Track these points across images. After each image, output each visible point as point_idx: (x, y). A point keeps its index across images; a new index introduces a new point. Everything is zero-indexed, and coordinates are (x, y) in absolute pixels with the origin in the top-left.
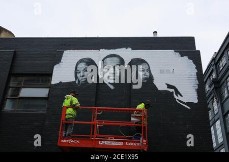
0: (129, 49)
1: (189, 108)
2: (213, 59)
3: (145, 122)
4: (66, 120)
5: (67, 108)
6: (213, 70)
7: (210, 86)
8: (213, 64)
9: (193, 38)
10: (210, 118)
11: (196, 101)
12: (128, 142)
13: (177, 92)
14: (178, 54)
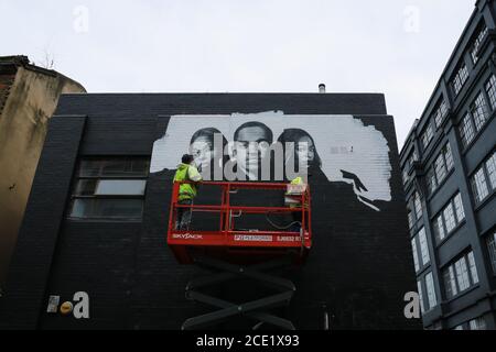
0: (280, 113)
1: (377, 209)
2: (414, 130)
3: (307, 205)
4: (179, 202)
5: (181, 183)
6: (413, 147)
7: (410, 174)
8: (413, 138)
9: (382, 95)
10: (411, 226)
11: (388, 198)
12: (281, 235)
13: (359, 185)
14: (359, 121)
